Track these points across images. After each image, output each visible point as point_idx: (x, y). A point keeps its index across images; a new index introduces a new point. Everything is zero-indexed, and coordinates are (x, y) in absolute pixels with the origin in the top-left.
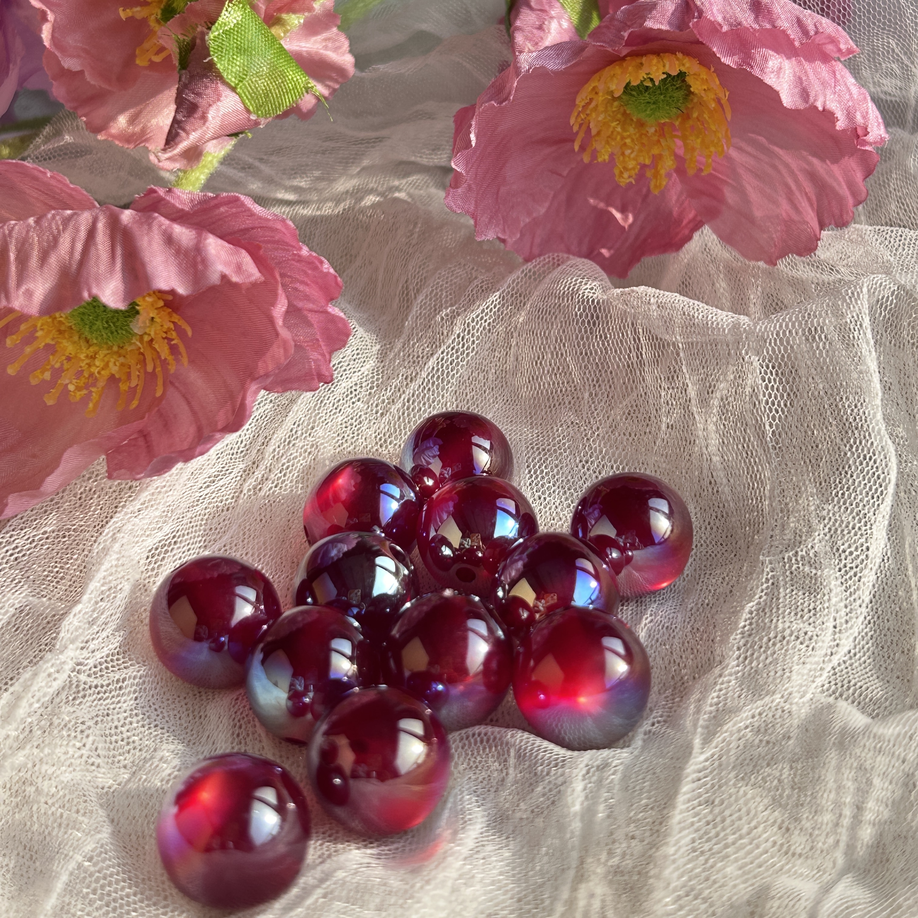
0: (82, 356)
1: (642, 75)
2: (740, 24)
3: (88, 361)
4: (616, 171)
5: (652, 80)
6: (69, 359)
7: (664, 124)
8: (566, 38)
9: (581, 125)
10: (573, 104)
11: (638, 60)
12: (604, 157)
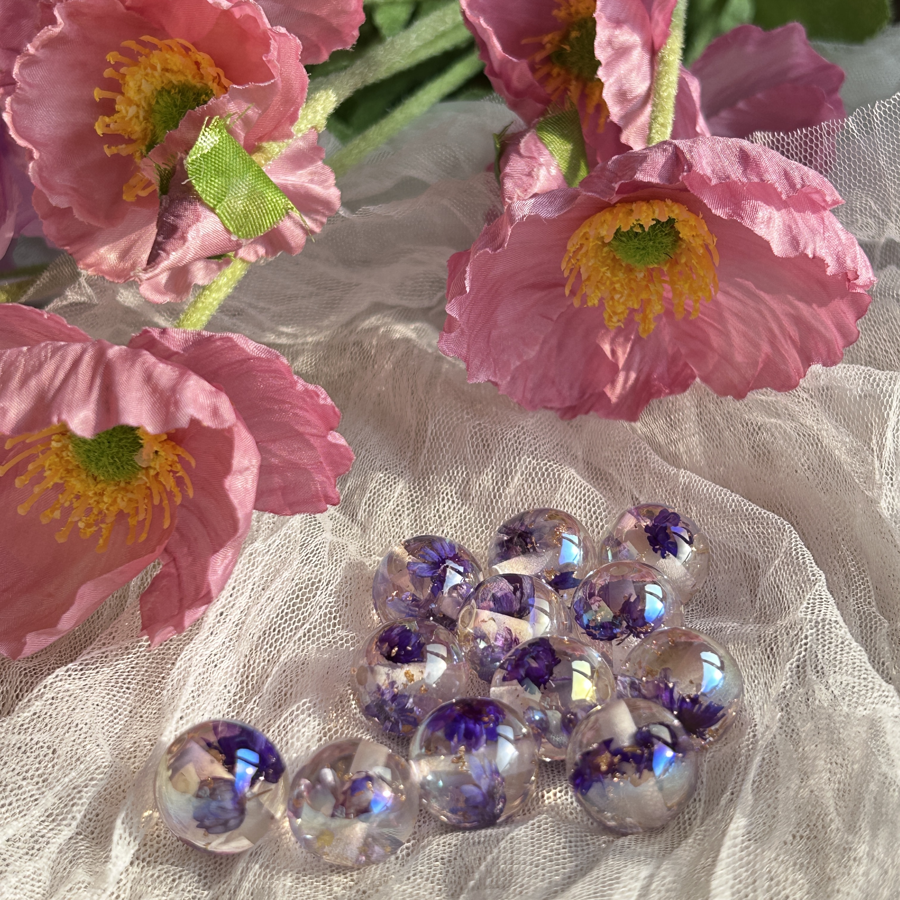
0: (91, 494)
1: (632, 221)
2: (728, 177)
3: (96, 498)
4: (606, 316)
5: (641, 226)
6: (78, 497)
7: (653, 269)
8: (554, 186)
9: (571, 270)
10: (564, 249)
11: (628, 207)
12: (594, 301)
